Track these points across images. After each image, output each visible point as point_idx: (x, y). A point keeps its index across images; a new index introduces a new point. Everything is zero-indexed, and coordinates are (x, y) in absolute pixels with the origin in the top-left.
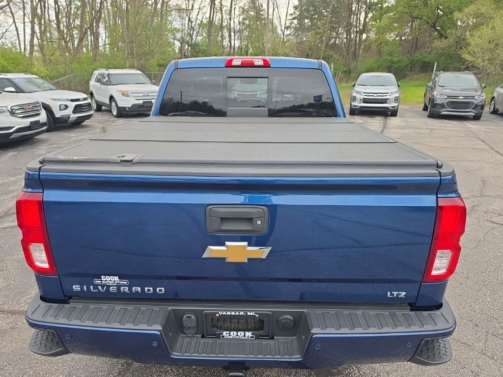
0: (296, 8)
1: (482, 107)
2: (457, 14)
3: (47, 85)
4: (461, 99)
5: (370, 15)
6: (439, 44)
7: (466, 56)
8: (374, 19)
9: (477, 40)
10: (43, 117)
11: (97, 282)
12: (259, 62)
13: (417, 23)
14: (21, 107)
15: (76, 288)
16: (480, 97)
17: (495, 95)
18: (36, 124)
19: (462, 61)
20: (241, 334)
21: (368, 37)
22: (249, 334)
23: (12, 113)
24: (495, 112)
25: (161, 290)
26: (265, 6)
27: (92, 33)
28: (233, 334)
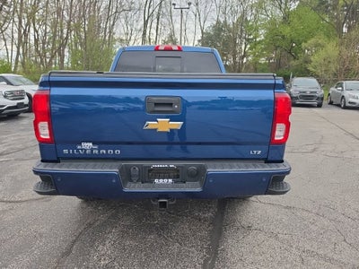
0: (199, 41)
1: (322, 99)
2: (303, 45)
3: (29, 82)
4: (308, 93)
5: (248, 46)
6: (294, 63)
7: (310, 68)
8: (250, 49)
9: (316, 59)
10: (26, 100)
11: (79, 147)
12: (175, 48)
13: (278, 51)
14: (11, 92)
15: (66, 151)
16: (320, 92)
17: (330, 92)
18: (21, 105)
19: (309, 71)
20: (166, 180)
21: (247, 60)
22: (170, 181)
23: (5, 97)
24: (331, 103)
25: (118, 152)
26: (179, 40)
27: (60, 55)
28: (161, 181)
